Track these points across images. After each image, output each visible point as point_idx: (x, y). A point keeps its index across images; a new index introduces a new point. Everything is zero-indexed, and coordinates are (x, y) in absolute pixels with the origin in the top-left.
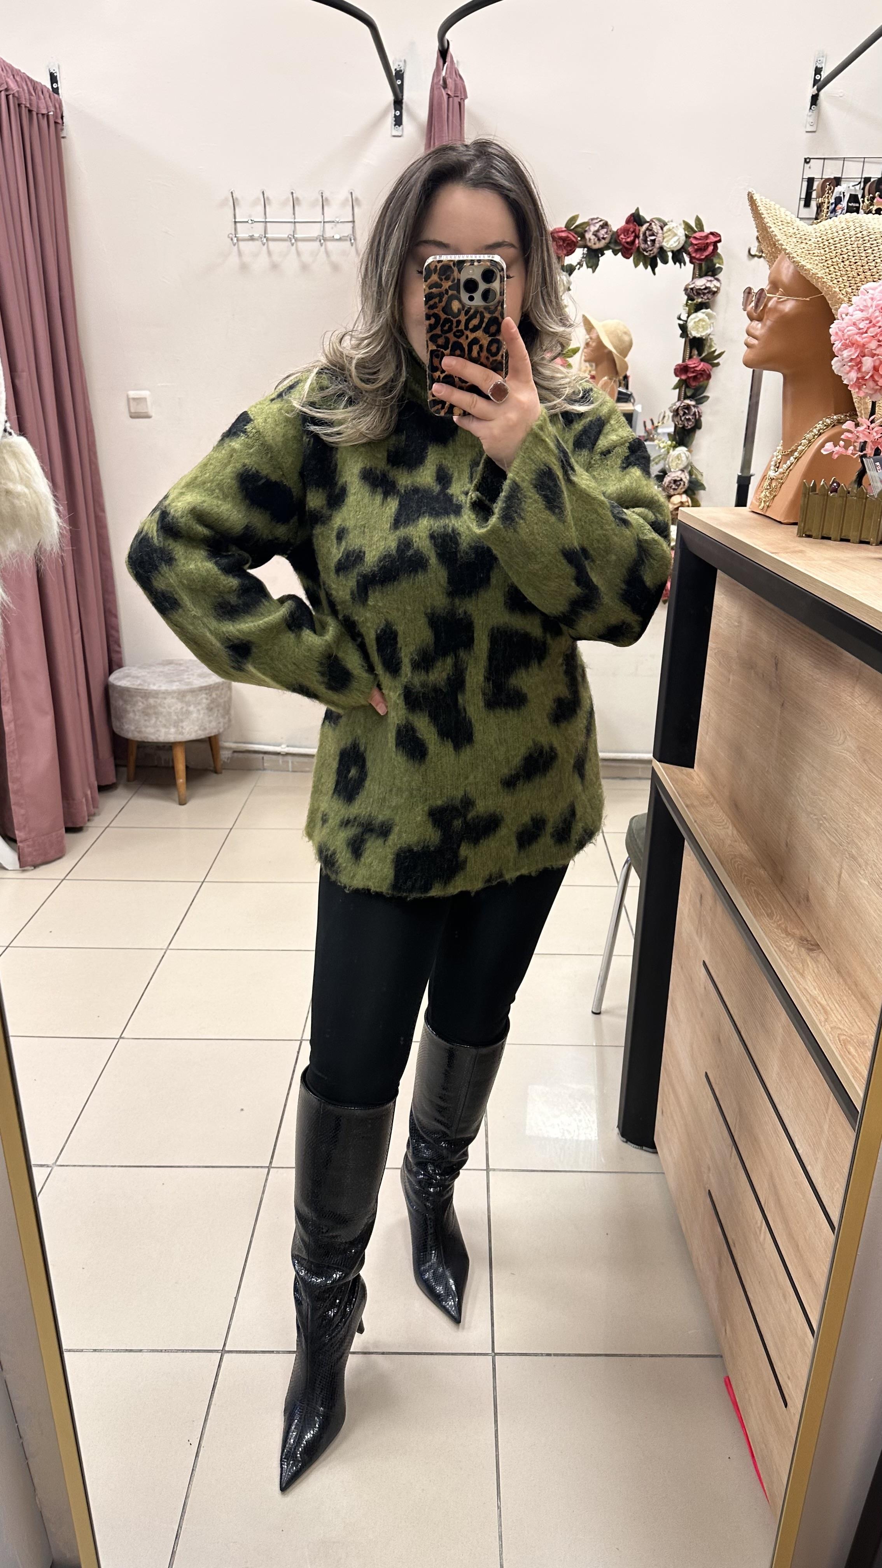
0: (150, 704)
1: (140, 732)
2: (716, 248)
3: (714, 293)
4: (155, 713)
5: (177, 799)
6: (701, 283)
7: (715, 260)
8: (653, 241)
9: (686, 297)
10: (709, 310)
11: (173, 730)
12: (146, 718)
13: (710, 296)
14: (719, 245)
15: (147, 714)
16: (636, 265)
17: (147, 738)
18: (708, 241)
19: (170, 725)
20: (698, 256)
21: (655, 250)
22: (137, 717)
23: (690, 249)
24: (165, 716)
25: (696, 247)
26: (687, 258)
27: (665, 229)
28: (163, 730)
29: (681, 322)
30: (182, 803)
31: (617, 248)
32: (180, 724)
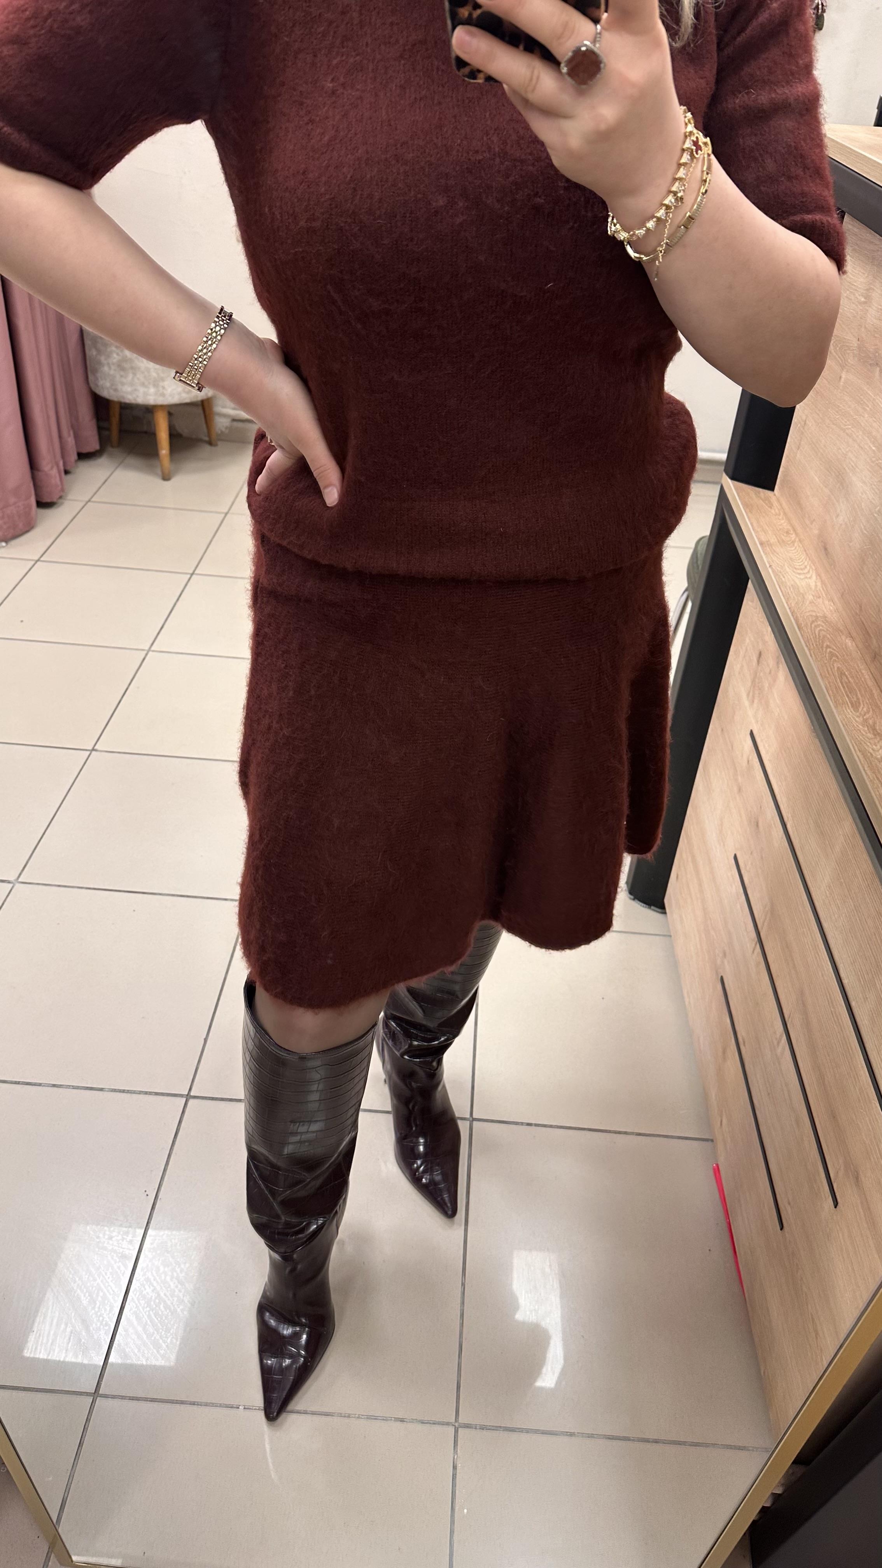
0: (126, 357)
1: (116, 390)
4: (132, 368)
5: (160, 472)
11: (152, 390)
12: (122, 373)
15: (123, 369)
17: (123, 398)
19: (149, 383)
22: (112, 372)
24: (143, 373)
28: (142, 390)
30: (166, 478)
32: (161, 384)
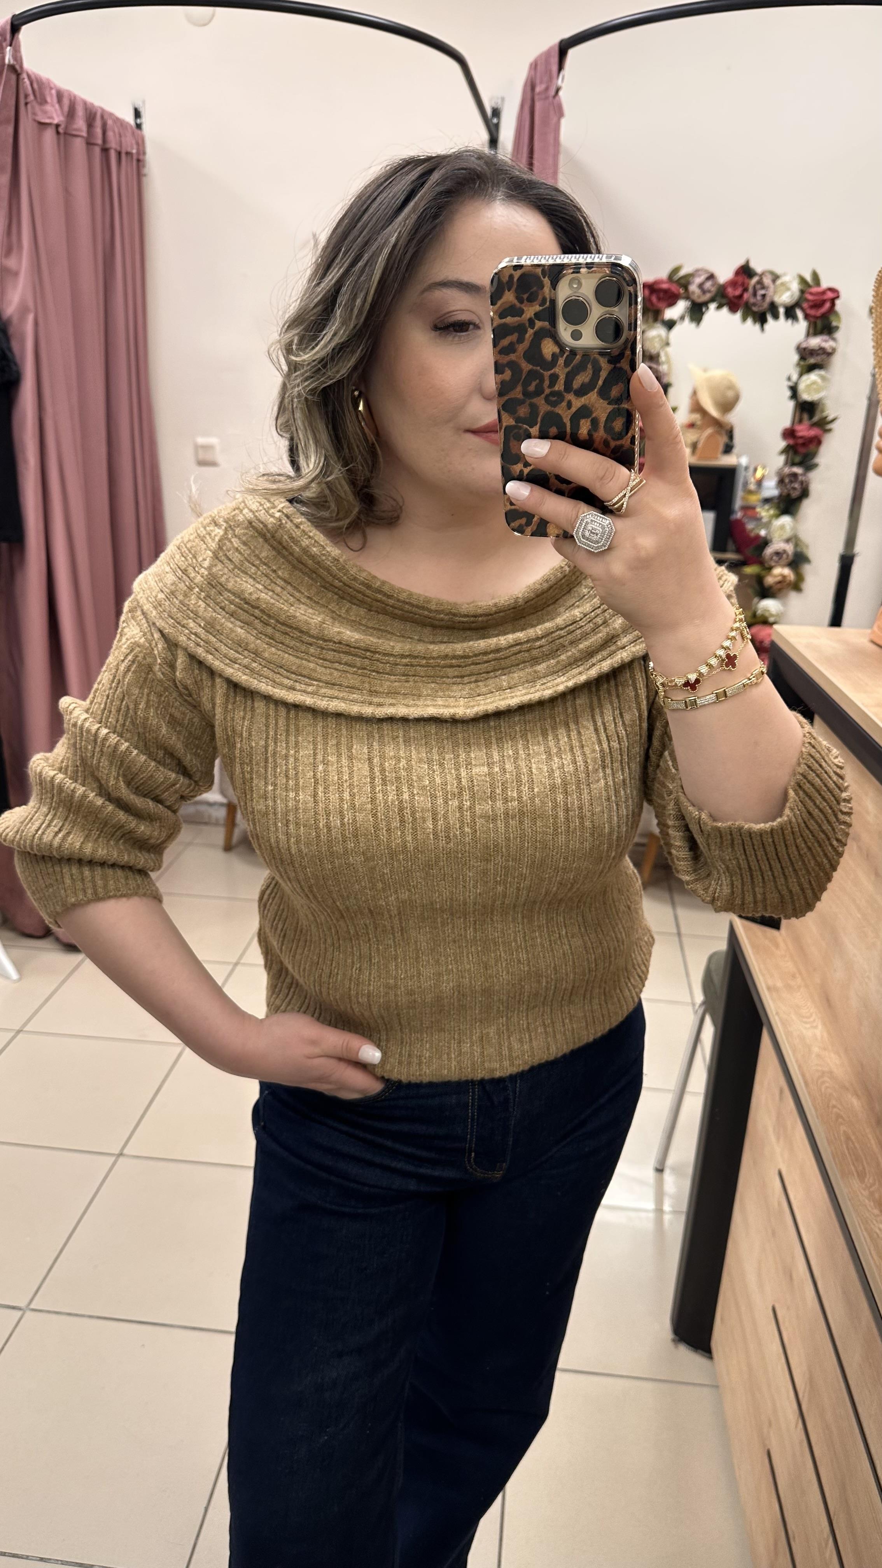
2: (833, 304)
3: (829, 354)
6: (815, 342)
7: (832, 318)
8: (764, 296)
9: (796, 357)
10: (822, 372)
13: (824, 357)
14: (838, 302)
16: (744, 319)
18: (825, 297)
20: (812, 312)
21: (766, 305)
23: (805, 305)
25: (811, 303)
26: (800, 314)
27: (779, 282)
29: (791, 384)
31: (724, 301)
